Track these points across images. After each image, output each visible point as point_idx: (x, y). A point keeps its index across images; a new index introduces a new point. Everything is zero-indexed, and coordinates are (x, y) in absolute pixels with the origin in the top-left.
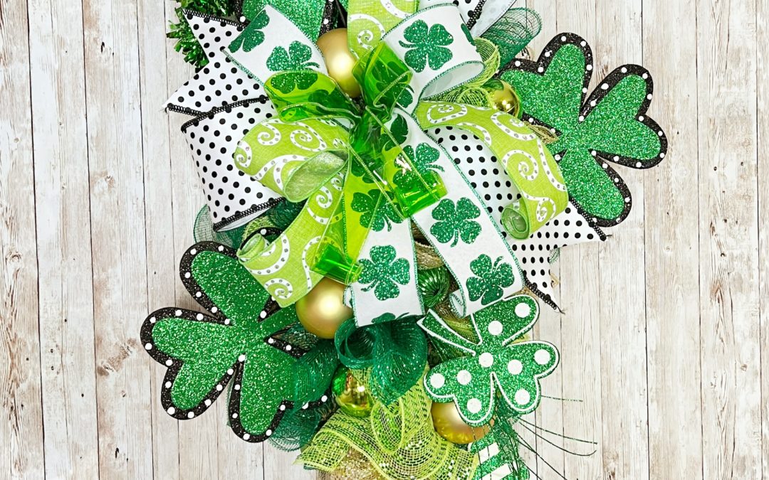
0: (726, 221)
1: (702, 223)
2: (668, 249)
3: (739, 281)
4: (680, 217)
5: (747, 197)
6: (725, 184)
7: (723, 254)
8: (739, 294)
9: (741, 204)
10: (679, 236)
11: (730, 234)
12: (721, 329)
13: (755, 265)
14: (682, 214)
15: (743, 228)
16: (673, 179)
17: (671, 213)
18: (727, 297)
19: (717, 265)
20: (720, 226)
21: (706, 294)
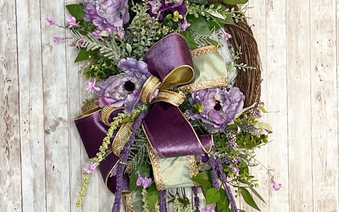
0: (322, 66)
1: (312, 66)
2: (297, 78)
3: (328, 92)
4: (302, 64)
5: (331, 55)
6: (322, 49)
7: (321, 80)
8: (328, 97)
9: (329, 59)
10: (302, 72)
11: (324, 71)
12: (320, 114)
13: (335, 85)
14: (303, 62)
15: (330, 68)
16: (299, 47)
17: (298, 62)
18: (323, 99)
19: (319, 85)
20: (319, 67)
21: (314, 98)
